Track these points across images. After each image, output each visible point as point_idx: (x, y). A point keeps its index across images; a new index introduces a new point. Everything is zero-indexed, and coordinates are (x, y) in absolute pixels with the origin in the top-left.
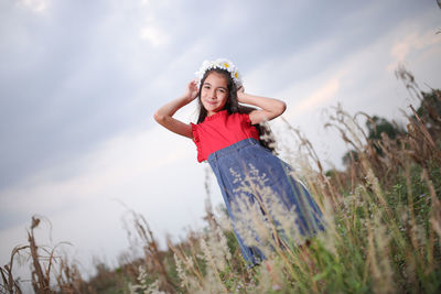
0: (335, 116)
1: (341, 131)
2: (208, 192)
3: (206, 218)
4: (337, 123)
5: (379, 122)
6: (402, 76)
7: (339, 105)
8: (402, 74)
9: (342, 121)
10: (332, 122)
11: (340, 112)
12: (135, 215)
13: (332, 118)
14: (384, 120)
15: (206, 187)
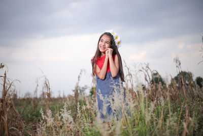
0: (145, 68)
1: (145, 75)
2: (79, 80)
3: (74, 91)
4: (144, 71)
5: (157, 76)
6: (176, 61)
7: (148, 64)
8: (177, 61)
9: (147, 71)
10: (142, 70)
11: (148, 67)
12: (46, 78)
13: (143, 68)
14: (160, 76)
15: (79, 77)
